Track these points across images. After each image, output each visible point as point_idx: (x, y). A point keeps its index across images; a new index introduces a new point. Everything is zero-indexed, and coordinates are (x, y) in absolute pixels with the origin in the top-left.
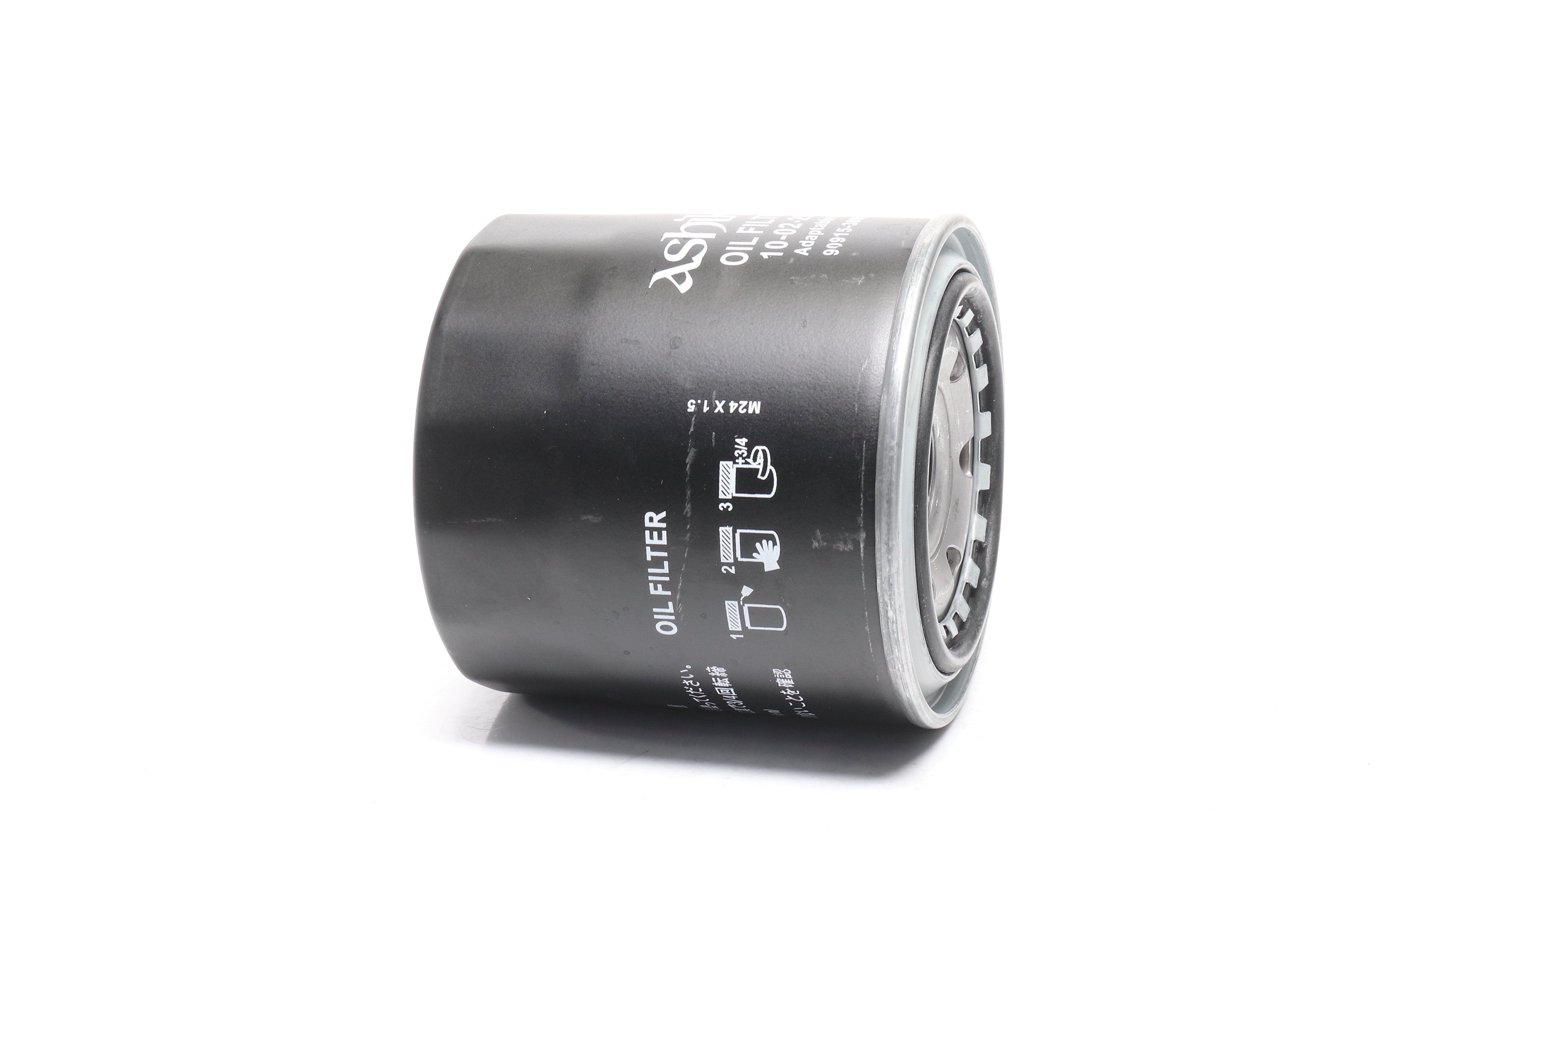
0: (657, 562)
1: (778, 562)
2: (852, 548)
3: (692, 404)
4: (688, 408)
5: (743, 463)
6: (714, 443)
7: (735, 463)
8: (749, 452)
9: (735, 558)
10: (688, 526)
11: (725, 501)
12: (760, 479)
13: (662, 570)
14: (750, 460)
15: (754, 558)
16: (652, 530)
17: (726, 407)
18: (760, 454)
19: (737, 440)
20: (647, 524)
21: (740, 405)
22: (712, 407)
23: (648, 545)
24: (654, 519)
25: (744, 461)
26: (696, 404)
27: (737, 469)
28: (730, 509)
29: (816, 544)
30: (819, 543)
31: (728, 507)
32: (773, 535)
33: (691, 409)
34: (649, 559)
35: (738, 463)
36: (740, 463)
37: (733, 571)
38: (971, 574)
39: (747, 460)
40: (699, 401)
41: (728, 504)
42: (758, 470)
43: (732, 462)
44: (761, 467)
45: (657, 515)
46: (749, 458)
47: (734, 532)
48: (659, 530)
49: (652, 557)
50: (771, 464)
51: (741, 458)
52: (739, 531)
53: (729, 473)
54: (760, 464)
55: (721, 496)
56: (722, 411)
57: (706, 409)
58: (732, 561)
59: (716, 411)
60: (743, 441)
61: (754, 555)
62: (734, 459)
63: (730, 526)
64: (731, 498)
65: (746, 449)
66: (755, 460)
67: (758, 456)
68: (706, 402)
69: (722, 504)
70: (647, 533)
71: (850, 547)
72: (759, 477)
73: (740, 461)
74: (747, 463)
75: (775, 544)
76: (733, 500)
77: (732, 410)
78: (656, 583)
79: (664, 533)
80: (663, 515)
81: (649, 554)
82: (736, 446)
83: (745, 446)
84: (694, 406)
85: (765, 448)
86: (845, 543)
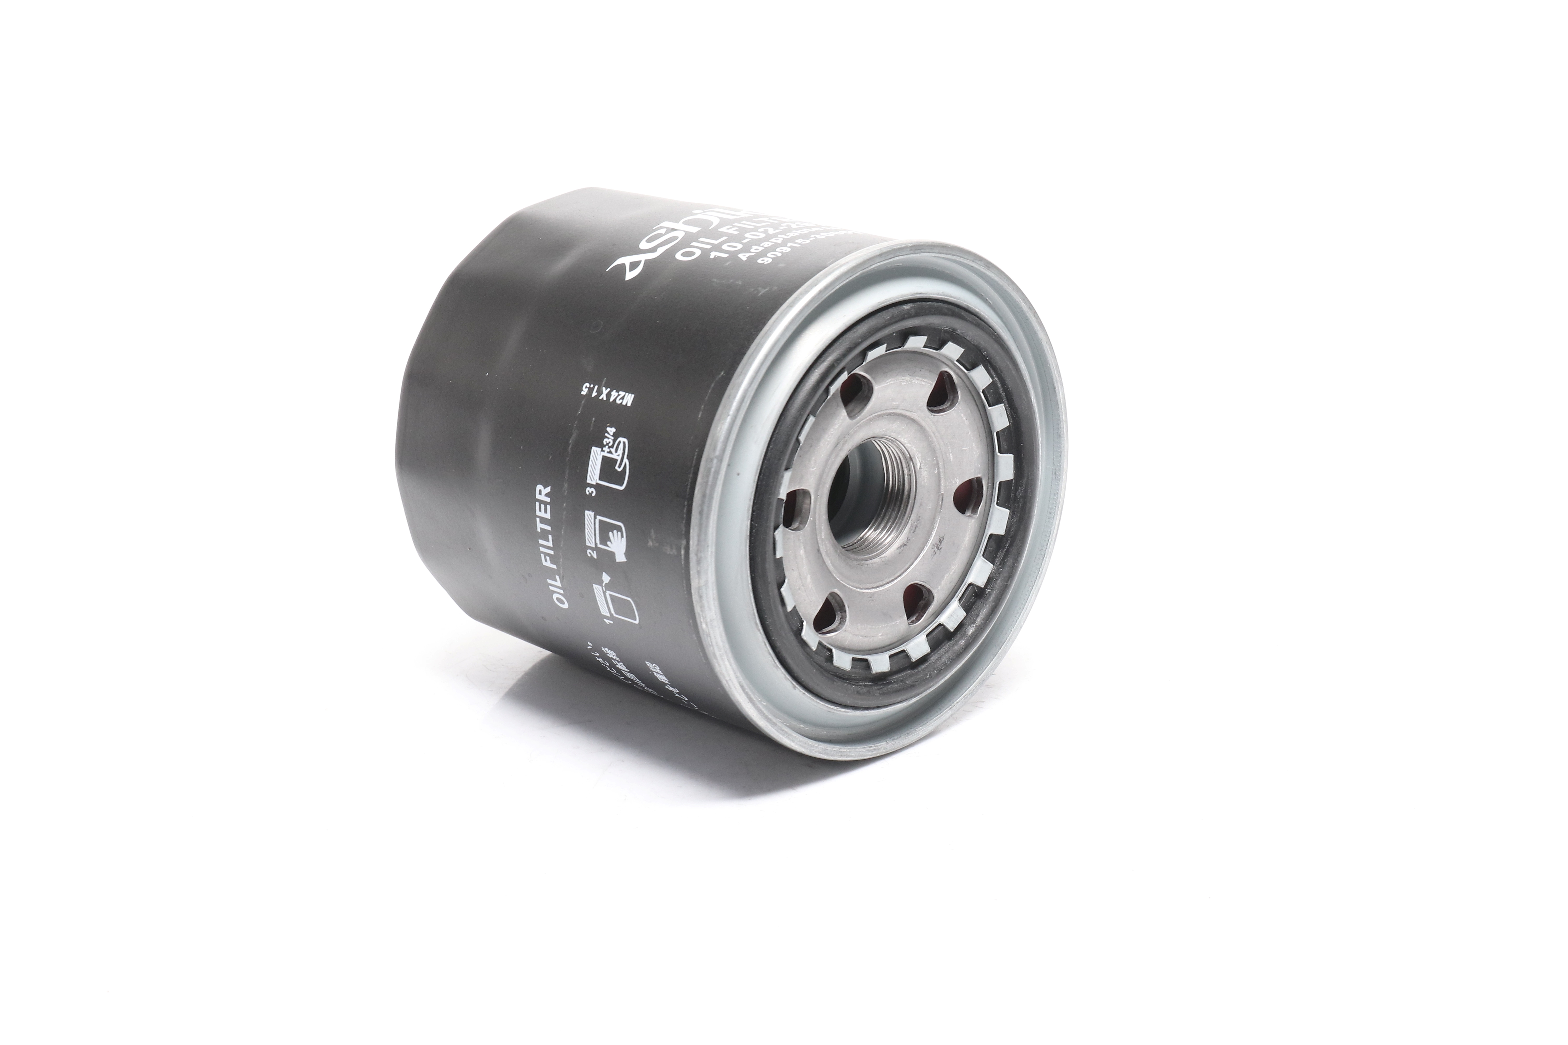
0: (544, 535)
1: (625, 554)
2: (676, 553)
3: (586, 387)
4: (582, 390)
5: (608, 452)
6: (592, 429)
7: (603, 451)
8: (614, 441)
9: (596, 544)
10: (565, 505)
11: (591, 486)
12: (617, 470)
13: (547, 543)
14: (613, 450)
15: (608, 546)
16: (541, 502)
17: (609, 395)
18: (621, 446)
19: (608, 429)
20: (538, 496)
21: (619, 395)
22: (600, 392)
23: (538, 517)
24: (542, 492)
25: (609, 450)
26: (589, 388)
27: (603, 456)
28: (593, 495)
29: (650, 543)
30: (653, 542)
31: (592, 492)
32: (620, 526)
33: (584, 392)
34: (539, 530)
35: (604, 451)
36: (606, 452)
37: (595, 556)
38: (951, 616)
39: (611, 449)
40: (592, 386)
41: (593, 489)
42: (617, 460)
43: (600, 449)
44: (619, 458)
45: (545, 488)
46: (613, 448)
47: (595, 518)
48: (545, 503)
49: (541, 529)
50: (627, 458)
51: (607, 447)
52: (599, 517)
53: (597, 460)
54: (619, 455)
55: (589, 481)
56: (605, 399)
57: (594, 394)
58: (593, 545)
59: (601, 398)
60: (611, 430)
61: (609, 543)
62: (602, 446)
63: (593, 511)
64: (595, 484)
65: (613, 438)
66: (616, 451)
67: (620, 447)
68: (596, 387)
69: (588, 489)
70: (537, 504)
71: (674, 551)
72: (617, 468)
73: (606, 449)
74: (610, 452)
75: (622, 537)
76: (597, 487)
77: (611, 400)
78: (546, 554)
79: (548, 507)
80: (548, 489)
81: (540, 526)
82: (606, 434)
83: (612, 436)
84: (587, 389)
85: (625, 440)
86: (671, 548)
